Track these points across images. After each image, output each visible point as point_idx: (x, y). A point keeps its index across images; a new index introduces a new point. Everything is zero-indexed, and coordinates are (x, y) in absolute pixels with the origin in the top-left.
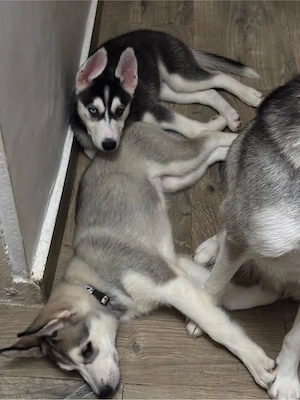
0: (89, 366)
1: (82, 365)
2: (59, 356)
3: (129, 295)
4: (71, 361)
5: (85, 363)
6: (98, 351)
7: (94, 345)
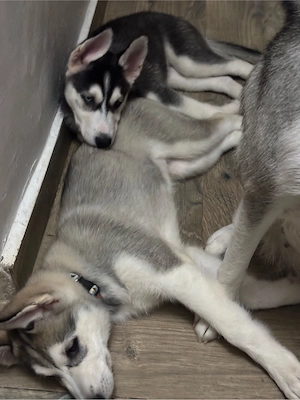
0: (74, 370)
1: (65, 369)
2: (36, 355)
3: (123, 285)
4: (51, 363)
5: (70, 366)
6: (86, 351)
7: (82, 342)
